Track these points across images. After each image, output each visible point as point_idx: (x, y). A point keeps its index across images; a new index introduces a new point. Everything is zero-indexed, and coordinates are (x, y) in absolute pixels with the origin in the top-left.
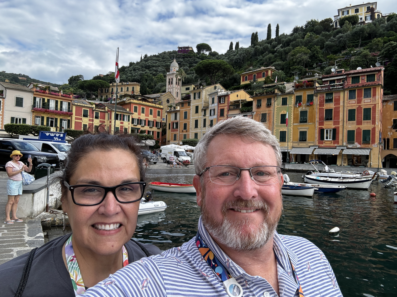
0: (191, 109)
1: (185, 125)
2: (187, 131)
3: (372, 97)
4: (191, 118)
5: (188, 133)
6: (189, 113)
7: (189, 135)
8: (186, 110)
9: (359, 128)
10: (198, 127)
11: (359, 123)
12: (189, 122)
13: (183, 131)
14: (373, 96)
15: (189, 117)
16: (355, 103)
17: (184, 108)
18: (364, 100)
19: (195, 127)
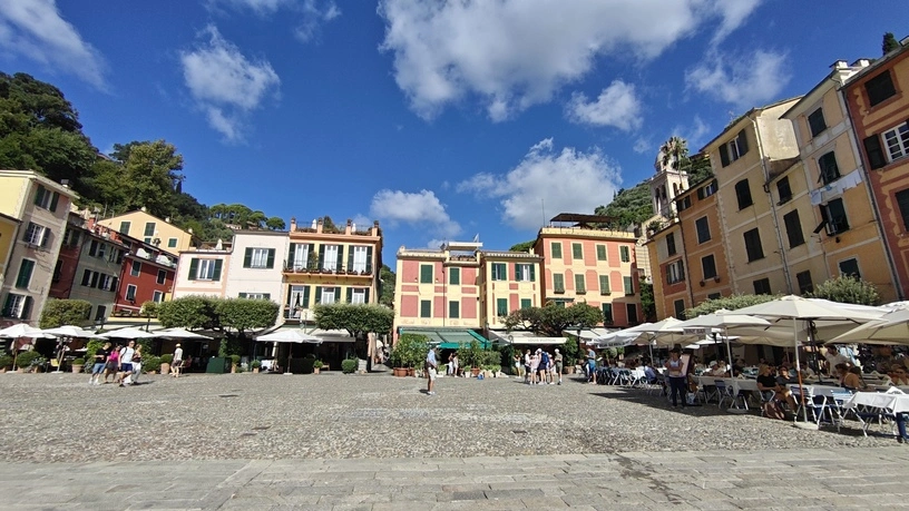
0: (721, 203)
1: (709, 263)
2: (718, 281)
8: (700, 214)
10: (765, 254)
15: (718, 231)
17: (693, 211)
19: (751, 260)
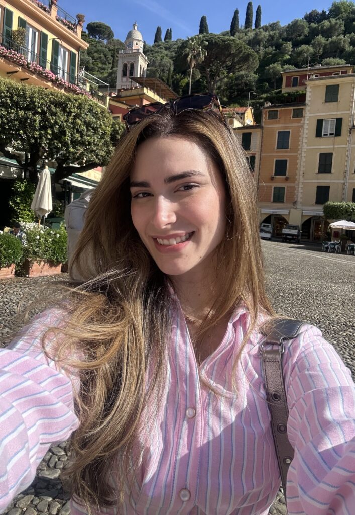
0: (306, 126)
1: (281, 167)
2: (287, 179)
4: (305, 147)
5: (292, 184)
6: (297, 136)
7: (293, 188)
8: (284, 128)
10: (333, 171)
12: (296, 158)
13: (272, 179)
15: (297, 145)
17: (277, 123)
19: (320, 172)
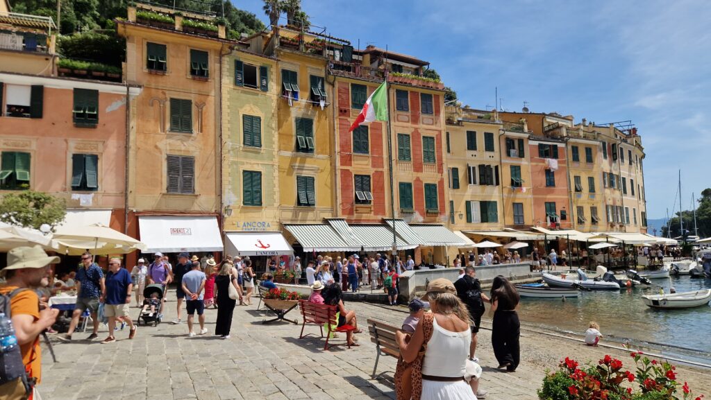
3: (434, 114)
9: (418, 180)
11: (418, 168)
14: (436, 112)
16: (408, 122)
18: (423, 119)
